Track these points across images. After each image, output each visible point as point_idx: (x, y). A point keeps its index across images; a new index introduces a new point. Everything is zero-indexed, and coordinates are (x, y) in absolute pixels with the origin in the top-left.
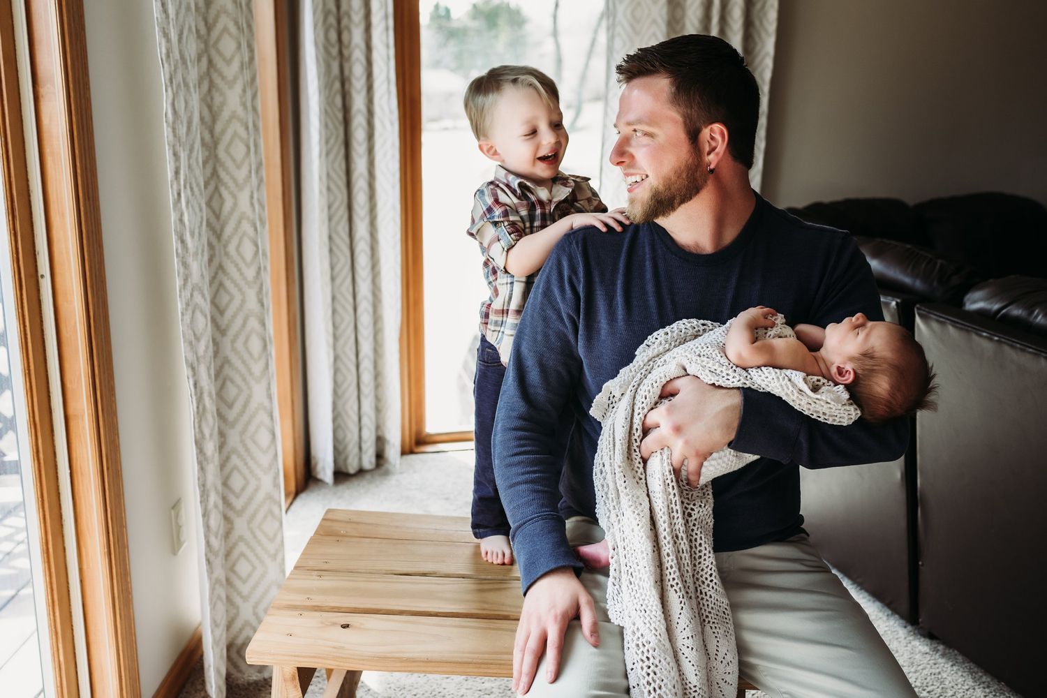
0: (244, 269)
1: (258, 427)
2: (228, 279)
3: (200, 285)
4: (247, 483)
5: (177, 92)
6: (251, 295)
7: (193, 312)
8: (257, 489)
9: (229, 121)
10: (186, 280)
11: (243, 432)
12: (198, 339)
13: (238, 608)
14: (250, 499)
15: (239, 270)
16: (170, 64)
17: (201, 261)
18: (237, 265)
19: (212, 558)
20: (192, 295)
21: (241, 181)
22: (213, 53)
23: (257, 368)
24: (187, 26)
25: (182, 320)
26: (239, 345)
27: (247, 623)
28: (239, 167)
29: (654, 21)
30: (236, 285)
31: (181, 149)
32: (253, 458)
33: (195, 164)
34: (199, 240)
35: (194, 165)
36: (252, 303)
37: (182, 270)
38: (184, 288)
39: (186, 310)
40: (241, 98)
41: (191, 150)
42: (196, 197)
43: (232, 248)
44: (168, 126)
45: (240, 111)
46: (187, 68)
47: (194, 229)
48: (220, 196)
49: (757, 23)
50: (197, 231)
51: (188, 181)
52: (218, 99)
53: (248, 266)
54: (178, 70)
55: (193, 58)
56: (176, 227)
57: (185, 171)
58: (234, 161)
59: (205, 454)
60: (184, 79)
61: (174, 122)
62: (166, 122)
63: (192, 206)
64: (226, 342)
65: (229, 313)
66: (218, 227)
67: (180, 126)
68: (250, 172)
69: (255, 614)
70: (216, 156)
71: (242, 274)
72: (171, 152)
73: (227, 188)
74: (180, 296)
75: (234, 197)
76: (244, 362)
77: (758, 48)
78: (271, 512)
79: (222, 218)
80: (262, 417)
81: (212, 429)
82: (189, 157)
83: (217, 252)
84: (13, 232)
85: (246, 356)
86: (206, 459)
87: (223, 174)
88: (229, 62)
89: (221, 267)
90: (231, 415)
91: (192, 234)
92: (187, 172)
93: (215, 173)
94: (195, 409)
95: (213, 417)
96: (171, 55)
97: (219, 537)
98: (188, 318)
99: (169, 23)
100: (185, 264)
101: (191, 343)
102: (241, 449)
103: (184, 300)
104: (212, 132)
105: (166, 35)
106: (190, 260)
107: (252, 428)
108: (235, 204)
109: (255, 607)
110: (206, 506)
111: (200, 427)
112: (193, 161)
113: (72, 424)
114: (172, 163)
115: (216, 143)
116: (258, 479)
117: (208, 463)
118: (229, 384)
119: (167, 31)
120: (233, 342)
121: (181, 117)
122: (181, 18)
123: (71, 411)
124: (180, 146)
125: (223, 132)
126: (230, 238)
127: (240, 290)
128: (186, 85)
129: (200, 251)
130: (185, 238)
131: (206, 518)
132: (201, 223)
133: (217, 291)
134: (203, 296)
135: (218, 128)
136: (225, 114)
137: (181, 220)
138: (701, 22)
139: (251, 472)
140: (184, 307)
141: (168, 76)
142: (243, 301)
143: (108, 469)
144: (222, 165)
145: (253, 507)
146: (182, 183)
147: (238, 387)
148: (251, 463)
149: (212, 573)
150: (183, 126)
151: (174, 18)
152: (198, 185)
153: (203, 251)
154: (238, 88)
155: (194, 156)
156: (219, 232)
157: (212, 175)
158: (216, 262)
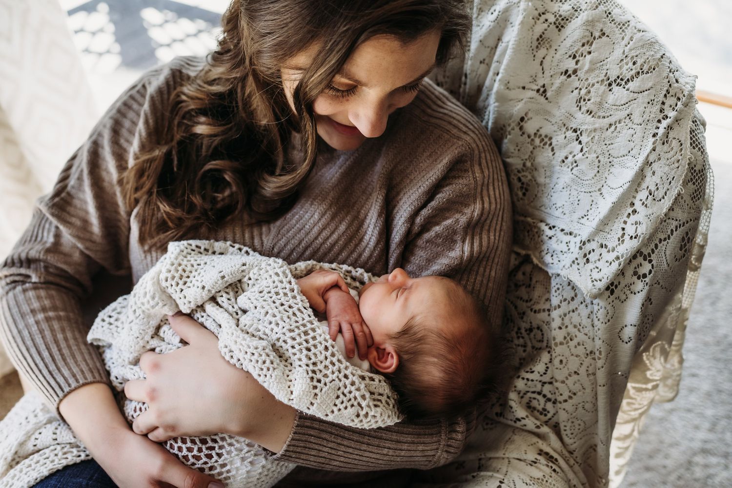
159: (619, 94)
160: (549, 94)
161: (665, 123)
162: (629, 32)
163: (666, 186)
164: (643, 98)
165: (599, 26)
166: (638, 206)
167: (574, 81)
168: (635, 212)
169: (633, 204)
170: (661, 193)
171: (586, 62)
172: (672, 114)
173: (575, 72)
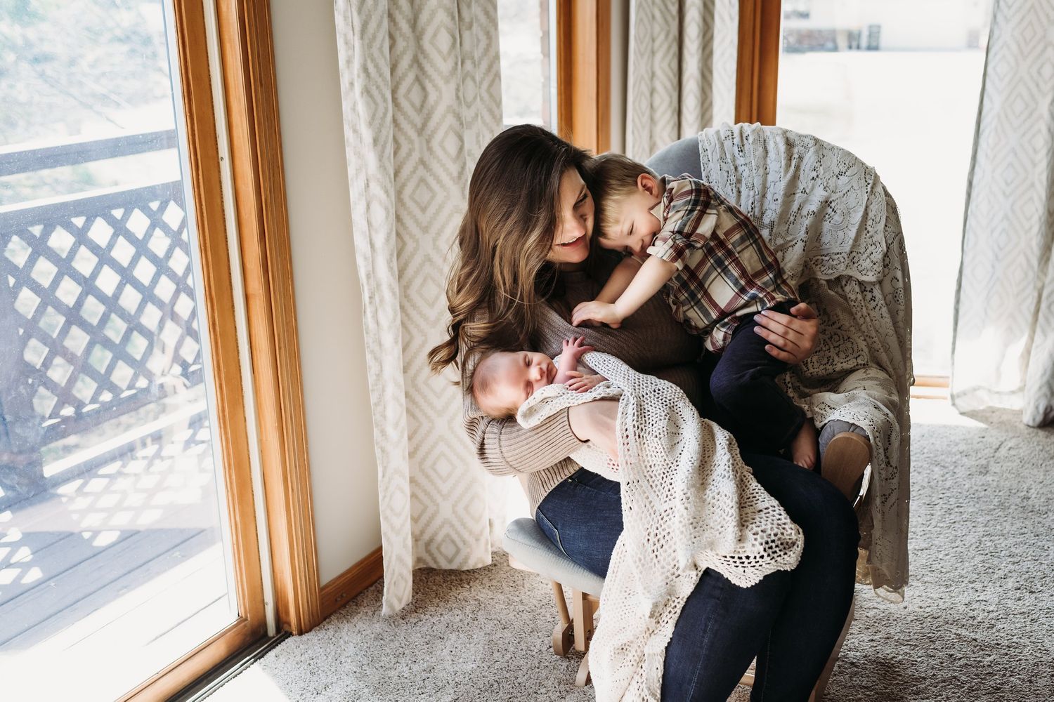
0: (449, 165)
2: (432, 174)
3: (379, 176)
7: (370, 202)
10: (362, 169)
12: (375, 231)
13: (438, 505)
15: (443, 165)
18: (440, 160)
19: (388, 447)
20: (367, 186)
21: (444, 74)
25: (355, 209)
26: (441, 243)
27: (446, 522)
28: (443, 61)
30: (439, 181)
33: (377, 53)
36: (455, 199)
37: (354, 160)
38: (357, 178)
39: (360, 199)
41: (372, 39)
42: (378, 87)
43: (435, 143)
48: (424, 88)
53: (453, 161)
56: (347, 117)
58: (440, 52)
61: (346, 10)
65: (431, 211)
68: (456, 64)
69: (454, 512)
70: (419, 47)
71: (446, 170)
73: (431, 81)
74: (353, 185)
75: (438, 90)
79: (426, 111)
83: (417, 146)
84: (189, 114)
86: (384, 350)
87: (427, 67)
89: (422, 163)
90: (432, 314)
93: (416, 64)
98: (361, 208)
100: (358, 154)
103: (357, 190)
104: (413, 23)
108: (439, 98)
109: (454, 506)
110: (381, 396)
112: (375, 51)
113: (251, 302)
114: (345, 53)
115: (419, 35)
118: (430, 282)
120: (435, 240)
123: (250, 290)
124: (354, 34)
125: (429, 21)
126: (433, 132)
127: (443, 186)
130: (357, 128)
132: (385, 115)
133: (417, 187)
135: (424, 17)
140: (357, 196)
142: (447, 198)
144: (426, 56)
146: (356, 71)
149: (389, 462)
152: (381, 76)
153: (385, 141)
155: (377, 44)
156: (419, 125)
157: (411, 66)
158: (416, 156)
159: (843, 179)
160: (807, 191)
161: (869, 186)
162: (836, 151)
163: (880, 215)
164: (856, 177)
165: (821, 153)
166: (869, 228)
167: (819, 181)
168: (868, 232)
169: (866, 229)
170: (878, 219)
171: (821, 170)
172: (871, 182)
173: (817, 176)
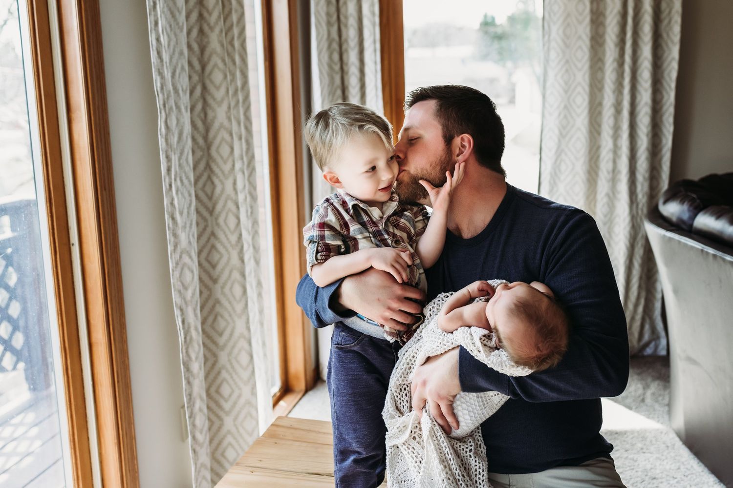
0: (230, 236)
1: (240, 351)
2: (219, 242)
3: (188, 249)
4: (233, 391)
5: (169, 113)
6: (234, 254)
7: (182, 269)
8: (239, 396)
9: (219, 130)
10: (176, 246)
11: (230, 354)
12: (186, 288)
14: (235, 403)
15: (226, 236)
16: (163, 94)
17: (189, 231)
18: (225, 233)
19: (198, 448)
20: (181, 257)
21: (226, 172)
22: (208, 82)
23: (239, 307)
24: (180, 66)
25: (173, 275)
26: (227, 290)
28: (225, 163)
29: (580, 38)
30: (225, 247)
31: (173, 154)
32: (236, 373)
33: (185, 162)
34: (188, 217)
35: (185, 164)
36: (235, 260)
37: (172, 239)
38: (174, 252)
39: (176, 267)
40: (226, 113)
41: (182, 153)
42: (185, 186)
43: (221, 220)
44: (162, 137)
45: (226, 123)
46: (178, 95)
47: (183, 208)
48: (213, 183)
49: (665, 35)
50: (185, 211)
51: (178, 175)
52: (210, 114)
53: (232, 233)
54: (170, 98)
55: (184, 87)
56: (168, 209)
57: (175, 168)
58: (222, 158)
59: (192, 372)
60: (176, 104)
61: (167, 135)
62: (160, 135)
63: (182, 194)
64: (217, 288)
65: (219, 267)
66: (210, 205)
67: (172, 137)
68: (234, 166)
70: (209, 155)
71: (228, 239)
72: (164, 155)
73: (218, 177)
74: (171, 258)
75: (223, 184)
76: (230, 302)
77: (665, 55)
78: (249, 414)
79: (214, 198)
80: (243, 343)
81: (198, 353)
82: (180, 159)
83: (210, 223)
84: (50, 214)
85: (231, 299)
86: (193, 376)
87: (215, 168)
88: (218, 88)
89: (213, 234)
90: (221, 341)
91: (181, 213)
92: (178, 170)
93: (208, 166)
94: (183, 339)
95: (199, 345)
96: (164, 87)
97: (204, 432)
98: (177, 274)
99: (163, 65)
100: (175, 235)
101: (180, 292)
102: (228, 366)
103: (174, 261)
104: (205, 138)
105: (160, 73)
106: (179, 232)
107: (236, 351)
108: (223, 190)
110: (192, 410)
111: (187, 352)
112: (183, 161)
113: (94, 349)
114: (165, 164)
115: (209, 146)
116: (240, 389)
117: (194, 379)
118: (219, 318)
119: (161, 71)
120: (222, 288)
121: (172, 130)
122: (174, 61)
123: (94, 340)
124: (171, 151)
125: (215, 137)
126: (220, 213)
127: (227, 250)
128: (178, 107)
129: (188, 225)
130: (175, 216)
131: (192, 419)
132: (190, 205)
133: (210, 252)
134: (190, 257)
135: (211, 135)
136: (216, 125)
137: (172, 204)
138: (618, 36)
139: (236, 383)
140: (174, 265)
141: (162, 102)
142: (229, 259)
143: (118, 382)
144: (214, 161)
145: (237, 409)
146: (173, 177)
147: (226, 320)
148: (235, 377)
149: (198, 459)
150: (174, 137)
151: (168, 61)
152: (187, 178)
153: (191, 224)
154: (225, 106)
155: (184, 157)
156: (211, 209)
157: (205, 168)
158: (209, 230)
